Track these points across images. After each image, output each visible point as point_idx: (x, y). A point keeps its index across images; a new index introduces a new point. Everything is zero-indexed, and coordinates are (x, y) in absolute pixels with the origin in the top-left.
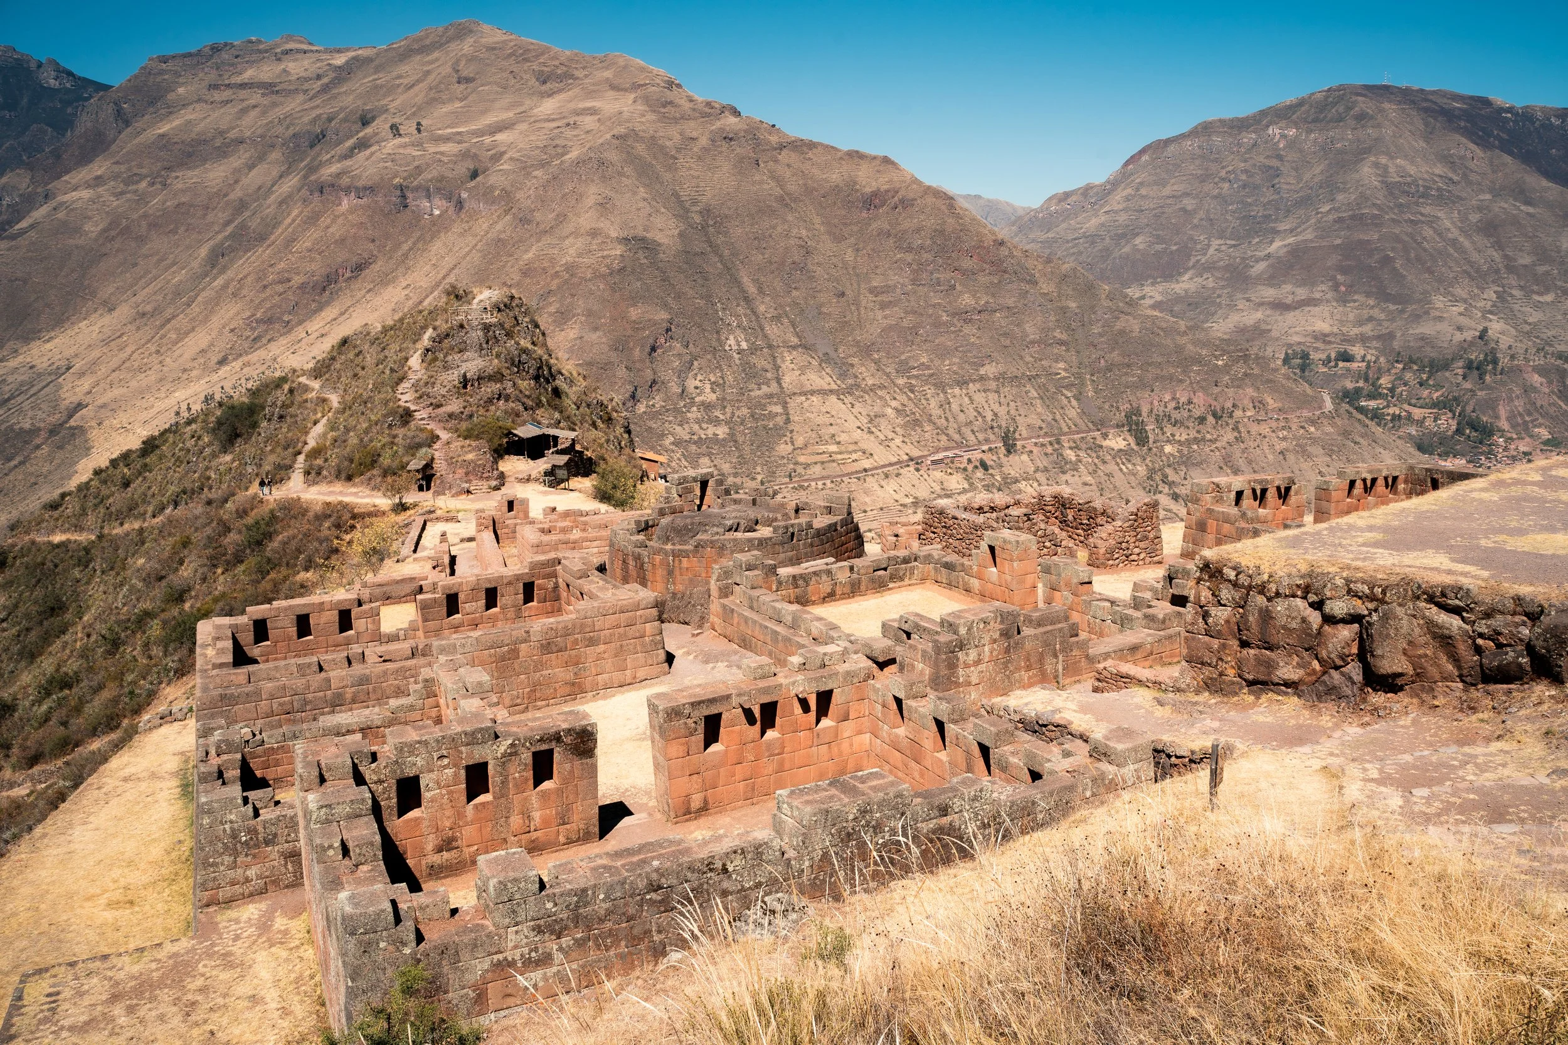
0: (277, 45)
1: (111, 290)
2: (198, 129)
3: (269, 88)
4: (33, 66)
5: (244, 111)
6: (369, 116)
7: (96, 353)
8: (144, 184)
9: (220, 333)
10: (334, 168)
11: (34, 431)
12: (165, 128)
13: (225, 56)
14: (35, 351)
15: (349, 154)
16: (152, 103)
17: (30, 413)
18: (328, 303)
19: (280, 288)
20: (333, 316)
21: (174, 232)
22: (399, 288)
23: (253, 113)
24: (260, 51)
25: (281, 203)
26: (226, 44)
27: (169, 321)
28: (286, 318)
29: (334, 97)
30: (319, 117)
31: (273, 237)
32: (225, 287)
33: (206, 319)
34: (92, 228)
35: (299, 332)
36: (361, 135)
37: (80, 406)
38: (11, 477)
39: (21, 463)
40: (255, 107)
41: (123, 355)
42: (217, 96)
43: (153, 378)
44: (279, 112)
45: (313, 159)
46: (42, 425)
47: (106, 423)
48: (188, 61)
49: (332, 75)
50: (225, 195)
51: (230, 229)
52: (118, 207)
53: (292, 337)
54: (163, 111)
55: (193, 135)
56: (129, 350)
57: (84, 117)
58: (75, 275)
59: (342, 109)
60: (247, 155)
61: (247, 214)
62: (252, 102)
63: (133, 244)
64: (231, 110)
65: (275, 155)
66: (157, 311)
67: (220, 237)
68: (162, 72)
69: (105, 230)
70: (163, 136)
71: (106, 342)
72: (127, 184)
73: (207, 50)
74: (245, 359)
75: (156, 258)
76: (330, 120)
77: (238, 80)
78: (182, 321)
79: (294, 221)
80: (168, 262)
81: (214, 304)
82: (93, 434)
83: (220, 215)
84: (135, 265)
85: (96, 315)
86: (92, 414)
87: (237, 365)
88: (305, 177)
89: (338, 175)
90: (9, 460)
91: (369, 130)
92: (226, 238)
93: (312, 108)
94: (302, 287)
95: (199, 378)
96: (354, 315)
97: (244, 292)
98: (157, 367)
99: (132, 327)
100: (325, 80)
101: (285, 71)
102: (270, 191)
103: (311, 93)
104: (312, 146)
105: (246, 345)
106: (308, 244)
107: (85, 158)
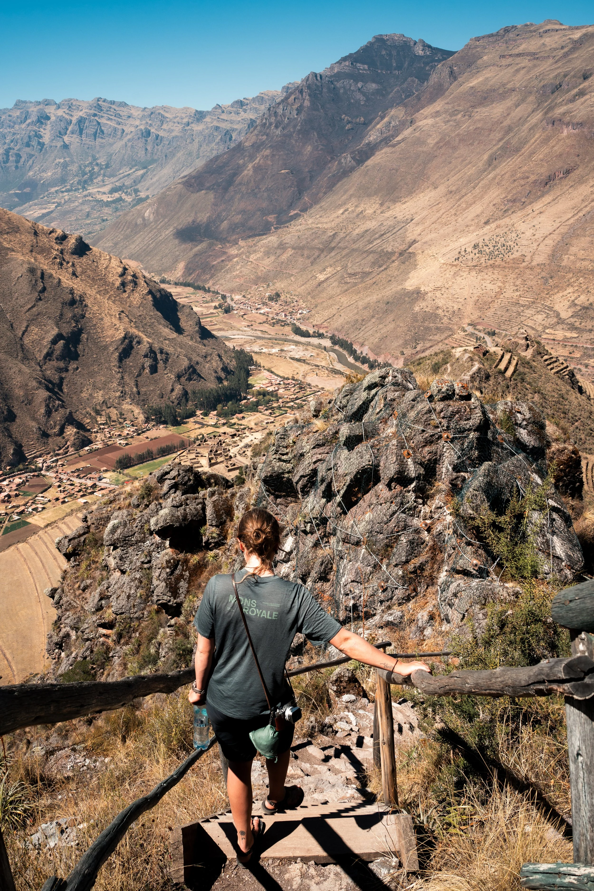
0: (541, 27)
1: (437, 176)
2: (491, 83)
3: (534, 56)
4: (412, 44)
5: (517, 71)
6: (588, 73)
7: (425, 213)
8: (459, 116)
9: (488, 206)
10: (562, 109)
11: (393, 253)
12: (474, 82)
13: (511, 35)
14: (397, 209)
15: (572, 100)
16: (469, 66)
17: (392, 243)
18: (547, 192)
19: (522, 182)
20: (548, 201)
21: (472, 144)
22: (588, 187)
23: (522, 72)
24: (531, 32)
25: (530, 129)
26: (513, 27)
27: (463, 196)
28: (523, 200)
29: (569, 61)
30: (559, 74)
31: (523, 150)
32: (494, 178)
33: (482, 197)
34: (431, 141)
35: (529, 209)
36: (581, 86)
37: (415, 242)
38: (380, 276)
39: (386, 269)
40: (524, 68)
41: (438, 215)
42: (504, 62)
43: (451, 229)
44: (537, 71)
45: (552, 101)
46: (397, 250)
47: (426, 252)
48: (491, 39)
49: (570, 46)
50: (501, 123)
51: (501, 144)
52: (445, 129)
53: (524, 212)
54: (474, 71)
55: (488, 87)
56: (441, 212)
57: (434, 75)
58: (420, 168)
59: (573, 69)
60: (516, 98)
61: (511, 134)
62: (523, 65)
63: (451, 151)
64: (511, 70)
65: (531, 98)
66: (458, 190)
67: (495, 148)
68: (476, 47)
69: (437, 143)
70: (472, 88)
71: (431, 207)
72: (451, 116)
73: (502, 32)
74: (498, 222)
75: (461, 159)
76: (565, 76)
77: (516, 51)
78: (469, 197)
79: (536, 141)
80: (467, 161)
81: (487, 188)
82: (419, 257)
83: (497, 135)
84: (450, 163)
85: (428, 190)
86: (420, 246)
87: (493, 225)
88: (546, 113)
89: (564, 114)
90: (380, 267)
91: (586, 84)
92: (498, 149)
93: (556, 69)
94: (535, 182)
95: (473, 231)
96: (560, 201)
97: (503, 183)
98: (454, 223)
99: (444, 199)
100: (566, 50)
101: (544, 44)
102: (526, 121)
103: (557, 58)
104: (553, 92)
105: (500, 214)
106: (541, 156)
107: (432, 100)
